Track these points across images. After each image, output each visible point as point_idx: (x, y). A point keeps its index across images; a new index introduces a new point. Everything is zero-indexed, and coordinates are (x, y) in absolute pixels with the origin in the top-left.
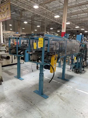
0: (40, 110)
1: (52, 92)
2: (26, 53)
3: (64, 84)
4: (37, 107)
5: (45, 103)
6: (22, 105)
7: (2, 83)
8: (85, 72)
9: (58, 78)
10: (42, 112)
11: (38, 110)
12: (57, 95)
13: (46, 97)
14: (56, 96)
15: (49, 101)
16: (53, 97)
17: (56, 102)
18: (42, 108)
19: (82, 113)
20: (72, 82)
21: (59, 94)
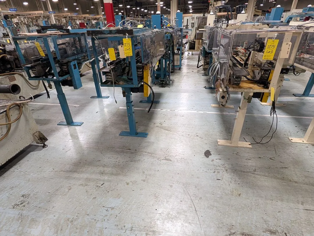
0: (149, 153)
1: (147, 126)
2: (73, 70)
3: (156, 110)
4: (142, 151)
5: (149, 142)
6: (119, 159)
7: (46, 143)
8: (173, 82)
9: (141, 102)
10: (153, 154)
11: (147, 154)
12: (157, 126)
13: (144, 135)
14: (156, 129)
15: (151, 138)
16: (154, 131)
17: (161, 136)
18: (149, 150)
19: (198, 136)
20: (165, 103)
21: (158, 125)
